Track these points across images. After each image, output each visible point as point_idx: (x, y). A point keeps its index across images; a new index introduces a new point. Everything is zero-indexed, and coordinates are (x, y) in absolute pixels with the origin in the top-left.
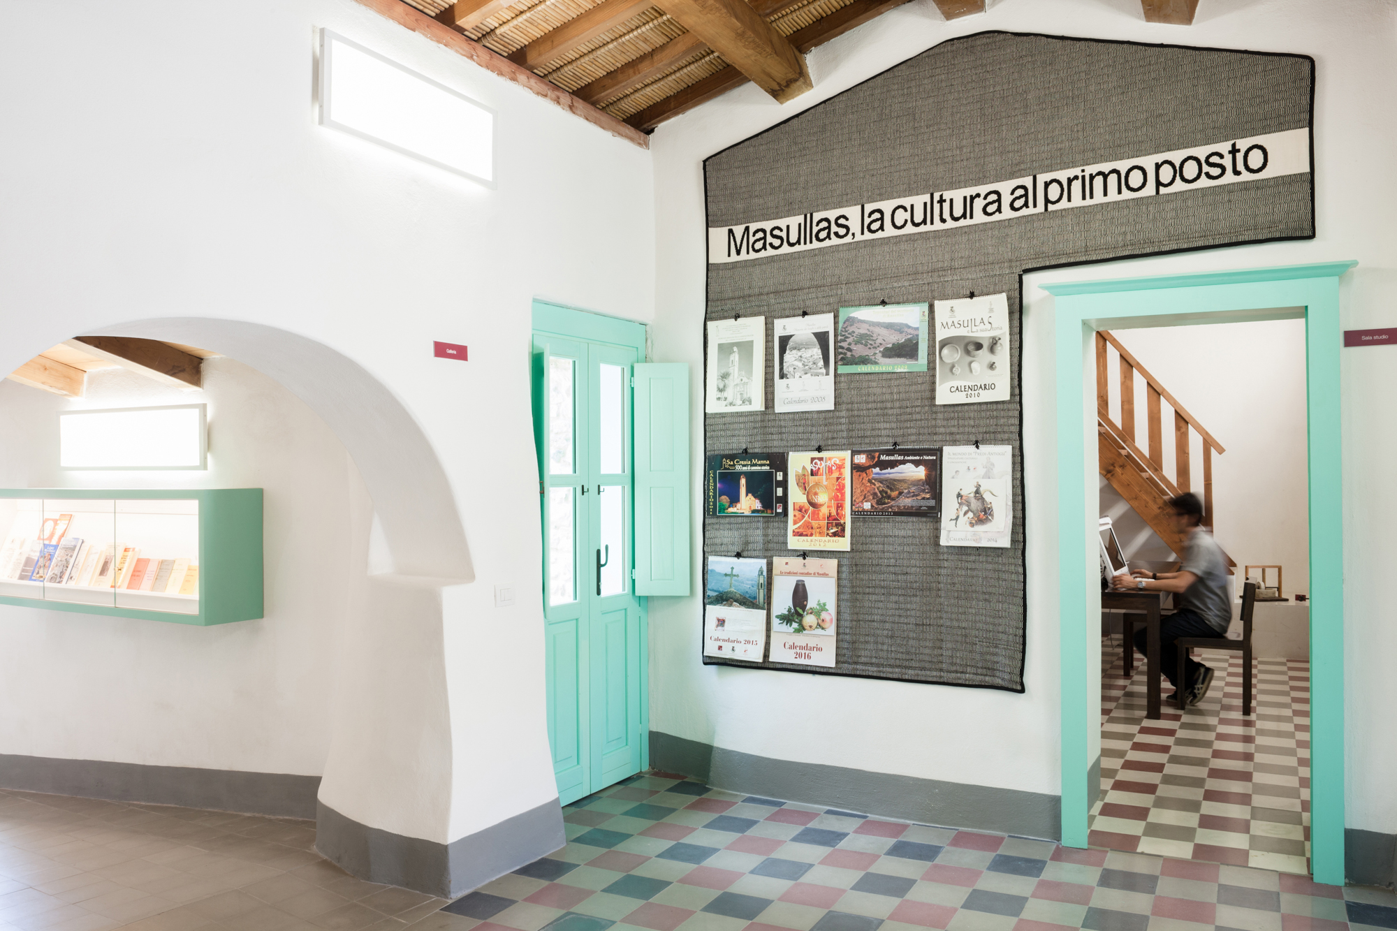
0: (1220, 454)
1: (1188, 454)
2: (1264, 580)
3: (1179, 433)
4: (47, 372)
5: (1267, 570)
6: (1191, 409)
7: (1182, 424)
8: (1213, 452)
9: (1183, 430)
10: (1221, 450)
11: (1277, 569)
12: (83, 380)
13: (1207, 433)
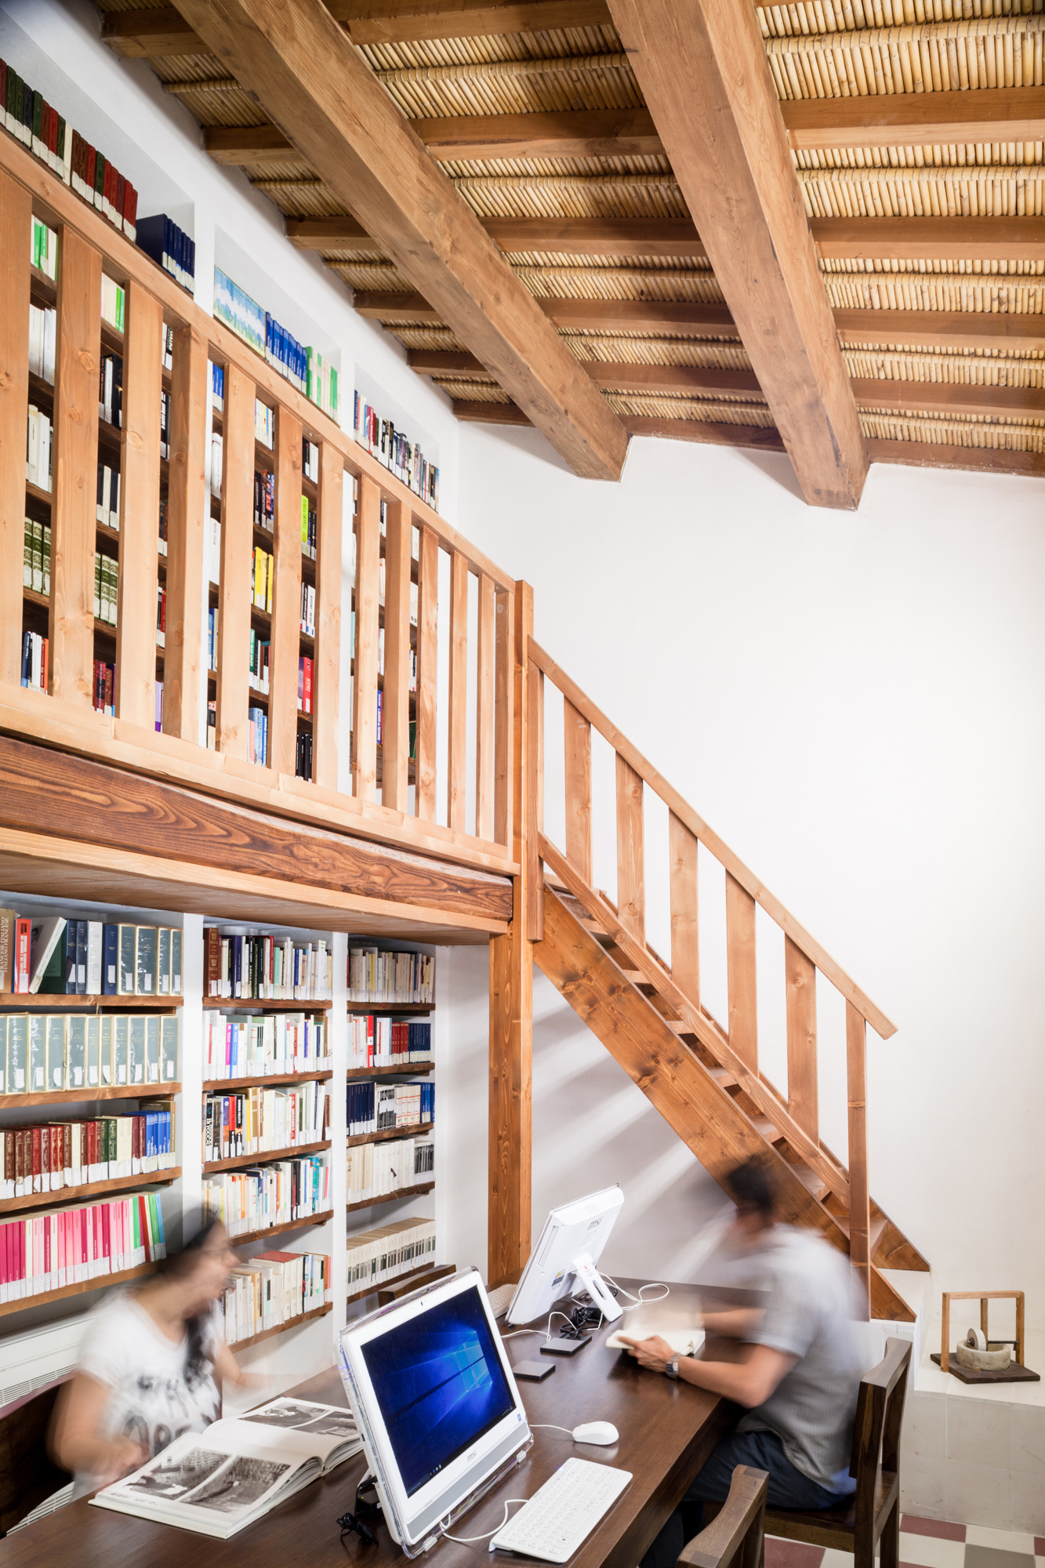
0: (885, 1037)
1: (814, 1036)
2: (984, 1327)
3: (794, 988)
5: (991, 1302)
6: (820, 935)
7: (802, 967)
8: (871, 1035)
9: (803, 980)
10: (887, 1030)
11: (1014, 1300)
13: (855, 988)
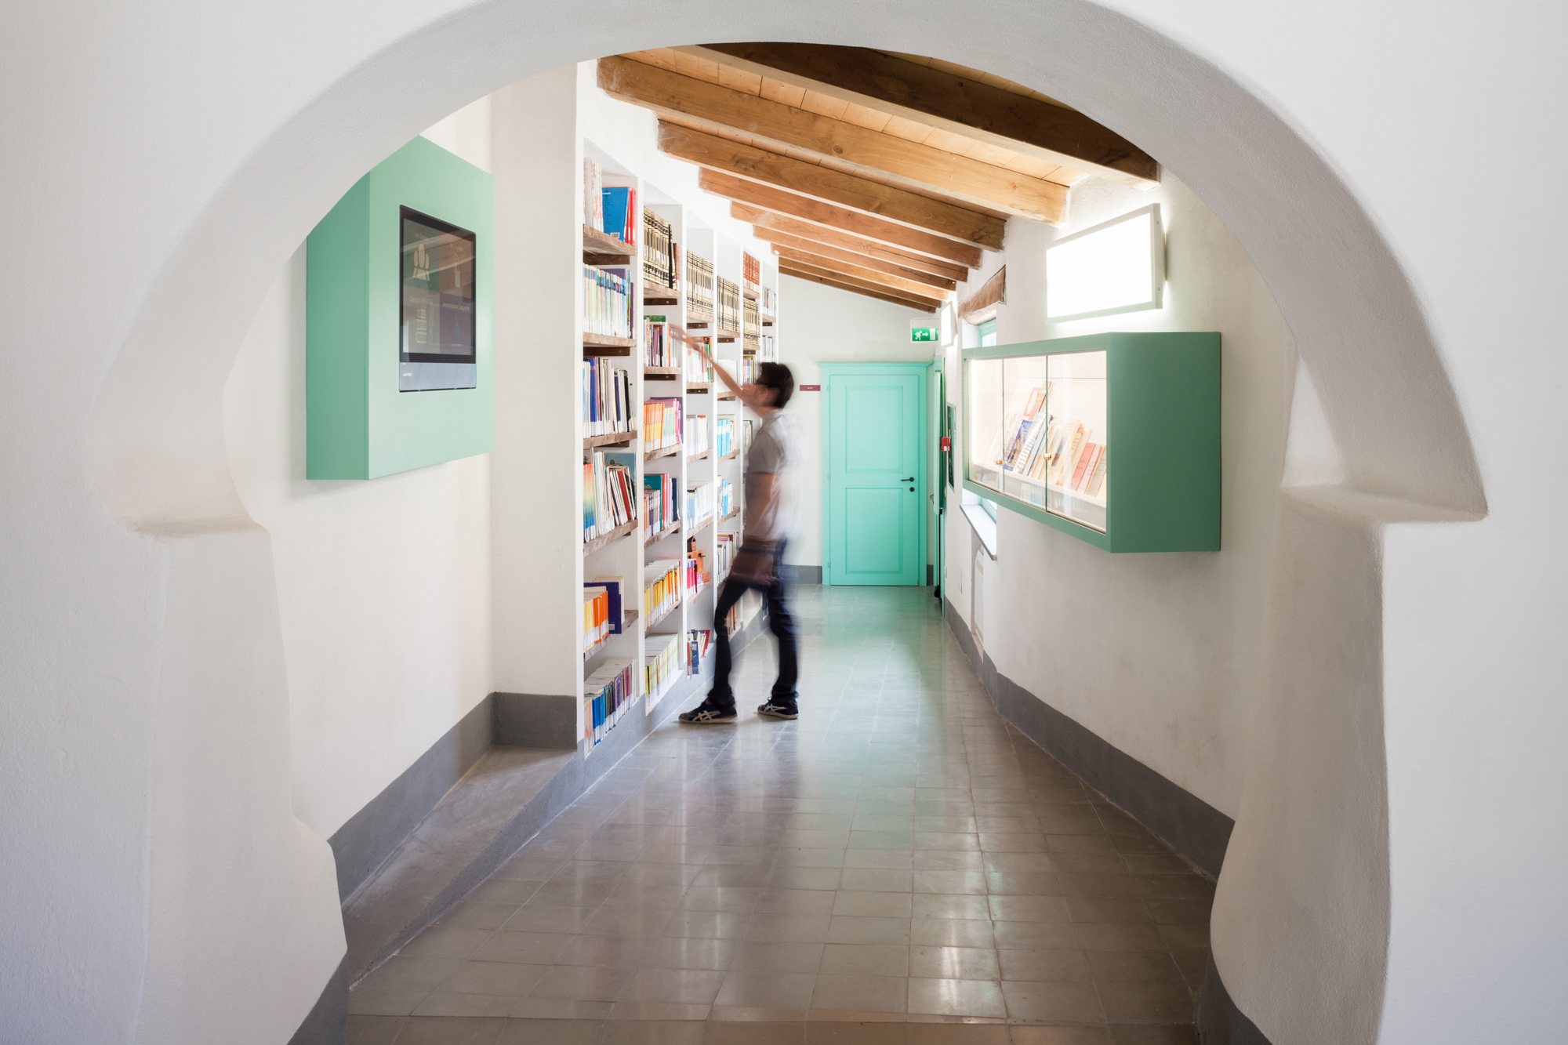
4: (1017, 190)
12: (1065, 199)
